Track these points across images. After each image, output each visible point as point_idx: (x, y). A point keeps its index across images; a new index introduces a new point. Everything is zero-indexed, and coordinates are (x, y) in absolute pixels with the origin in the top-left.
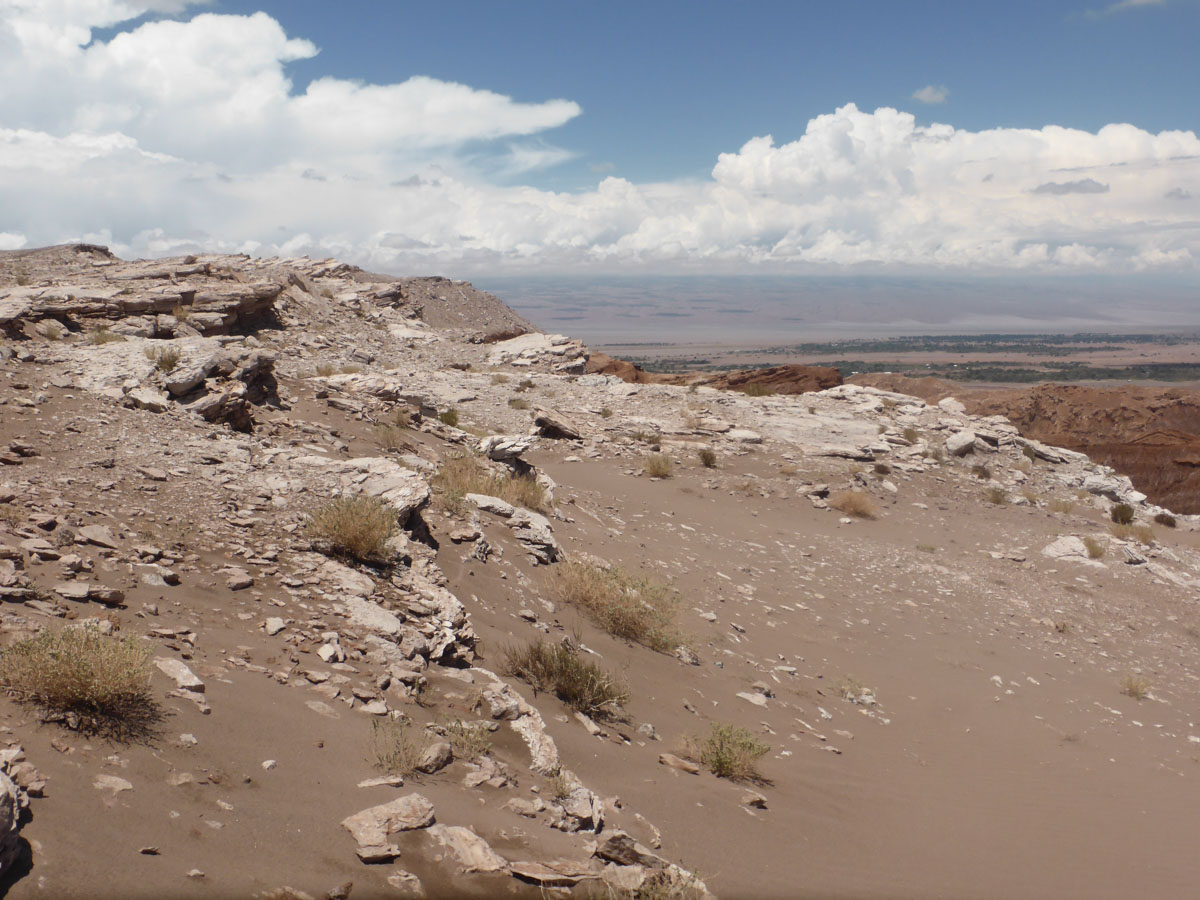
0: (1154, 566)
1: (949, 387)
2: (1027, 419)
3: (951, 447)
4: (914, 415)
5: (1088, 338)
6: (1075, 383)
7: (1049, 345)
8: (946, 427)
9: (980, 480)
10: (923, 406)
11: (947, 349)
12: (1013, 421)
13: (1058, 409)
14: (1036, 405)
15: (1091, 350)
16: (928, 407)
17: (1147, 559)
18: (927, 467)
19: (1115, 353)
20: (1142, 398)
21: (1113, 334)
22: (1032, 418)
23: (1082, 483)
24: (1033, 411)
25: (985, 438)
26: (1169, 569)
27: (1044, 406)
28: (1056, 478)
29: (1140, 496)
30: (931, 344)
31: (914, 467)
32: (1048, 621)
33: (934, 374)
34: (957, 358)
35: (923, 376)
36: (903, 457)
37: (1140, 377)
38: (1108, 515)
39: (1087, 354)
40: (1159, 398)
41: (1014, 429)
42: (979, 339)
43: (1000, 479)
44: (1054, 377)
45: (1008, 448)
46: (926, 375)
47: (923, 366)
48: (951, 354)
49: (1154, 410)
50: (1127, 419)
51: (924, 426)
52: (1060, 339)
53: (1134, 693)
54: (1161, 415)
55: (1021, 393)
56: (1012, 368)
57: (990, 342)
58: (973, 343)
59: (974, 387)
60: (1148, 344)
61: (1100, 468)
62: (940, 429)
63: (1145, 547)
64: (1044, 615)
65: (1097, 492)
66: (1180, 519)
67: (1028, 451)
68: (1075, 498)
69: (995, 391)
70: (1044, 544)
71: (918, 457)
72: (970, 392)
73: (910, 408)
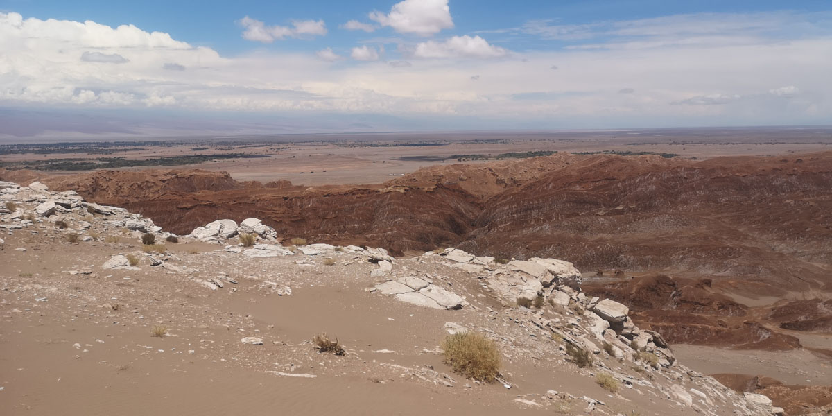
0: (166, 265)
1: (39, 175)
2: (91, 191)
3: (39, 211)
4: (13, 194)
5: (123, 144)
6: (118, 169)
7: (100, 148)
8: (35, 200)
9: (61, 230)
10: (18, 188)
11: (33, 152)
12: (80, 193)
13: (109, 184)
14: (96, 182)
15: (125, 150)
16: (22, 188)
17: (163, 262)
18: (24, 225)
19: (140, 152)
20: (157, 176)
21: (137, 141)
22: (94, 190)
23: (124, 225)
24: (94, 186)
25: (62, 205)
26: (175, 265)
27: (101, 183)
28: (109, 223)
29: (157, 228)
30: (23, 149)
31: (15, 226)
32: (108, 305)
33: (27, 168)
34: (42, 157)
35: (19, 169)
36: (6, 221)
37: (154, 165)
38: (141, 241)
39: (124, 153)
40: (166, 175)
41: (80, 198)
42: (56, 145)
43: (73, 227)
44: (104, 166)
45: (77, 209)
46: (22, 168)
47: (19, 163)
48: (36, 155)
49: (164, 181)
50: (149, 187)
51: (20, 200)
52: (106, 144)
53: (159, 335)
54: (168, 184)
55: (86, 176)
56: (79, 162)
57: (63, 147)
58: (52, 148)
59: (55, 174)
60: (157, 147)
61: (134, 216)
62: (31, 201)
63: (161, 256)
64: (105, 302)
65: (133, 228)
66: (180, 238)
67: (90, 210)
68: (121, 233)
69: (69, 176)
70: (103, 262)
71: (17, 219)
72: (53, 177)
73: (9, 190)
